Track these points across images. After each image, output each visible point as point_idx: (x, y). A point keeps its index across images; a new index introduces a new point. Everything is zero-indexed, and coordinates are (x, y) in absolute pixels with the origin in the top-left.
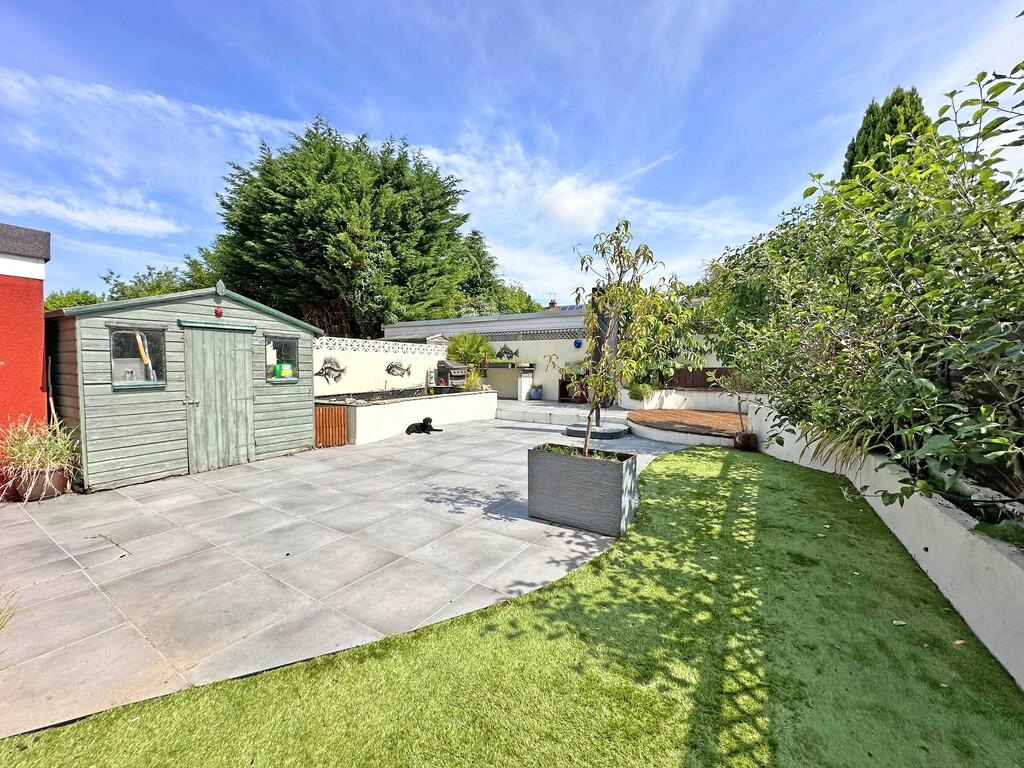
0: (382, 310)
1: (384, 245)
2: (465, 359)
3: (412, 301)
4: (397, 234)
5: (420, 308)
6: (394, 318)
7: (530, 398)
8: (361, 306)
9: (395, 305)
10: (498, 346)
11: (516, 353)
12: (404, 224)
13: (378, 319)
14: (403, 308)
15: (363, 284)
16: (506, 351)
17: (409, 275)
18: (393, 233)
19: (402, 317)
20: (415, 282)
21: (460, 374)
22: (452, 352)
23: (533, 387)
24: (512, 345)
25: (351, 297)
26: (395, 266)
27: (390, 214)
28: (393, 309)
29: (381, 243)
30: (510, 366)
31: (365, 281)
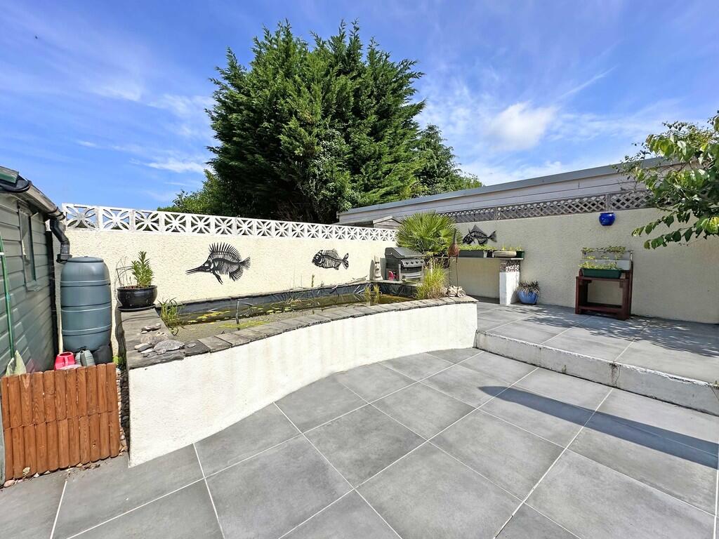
0: (336, 197)
1: (338, 133)
2: (421, 246)
3: (367, 188)
4: (350, 122)
5: (374, 195)
6: (348, 205)
7: (517, 300)
8: (316, 194)
9: (349, 191)
10: (464, 228)
11: (493, 237)
12: (358, 112)
13: (333, 206)
14: (357, 195)
15: (317, 172)
16: (476, 235)
17: (364, 163)
18: (347, 122)
19: (355, 204)
20: (370, 170)
21: (415, 265)
22: (403, 237)
23: (521, 284)
24: (486, 227)
25: (306, 186)
26: (348, 153)
27: (342, 101)
28: (346, 195)
29: (334, 131)
30: (485, 255)
31: (319, 170)
